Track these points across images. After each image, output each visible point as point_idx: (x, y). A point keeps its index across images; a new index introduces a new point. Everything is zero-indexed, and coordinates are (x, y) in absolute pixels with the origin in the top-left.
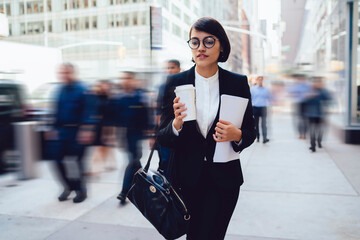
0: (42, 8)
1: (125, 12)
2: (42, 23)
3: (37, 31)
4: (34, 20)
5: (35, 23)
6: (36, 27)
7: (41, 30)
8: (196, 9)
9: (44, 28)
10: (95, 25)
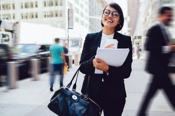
0: (10, 7)
1: (52, 10)
2: (9, 15)
3: (7, 19)
4: (5, 13)
5: (6, 15)
6: (7, 17)
7: (9, 18)
8: (86, 10)
9: (10, 17)
10: (36, 17)
